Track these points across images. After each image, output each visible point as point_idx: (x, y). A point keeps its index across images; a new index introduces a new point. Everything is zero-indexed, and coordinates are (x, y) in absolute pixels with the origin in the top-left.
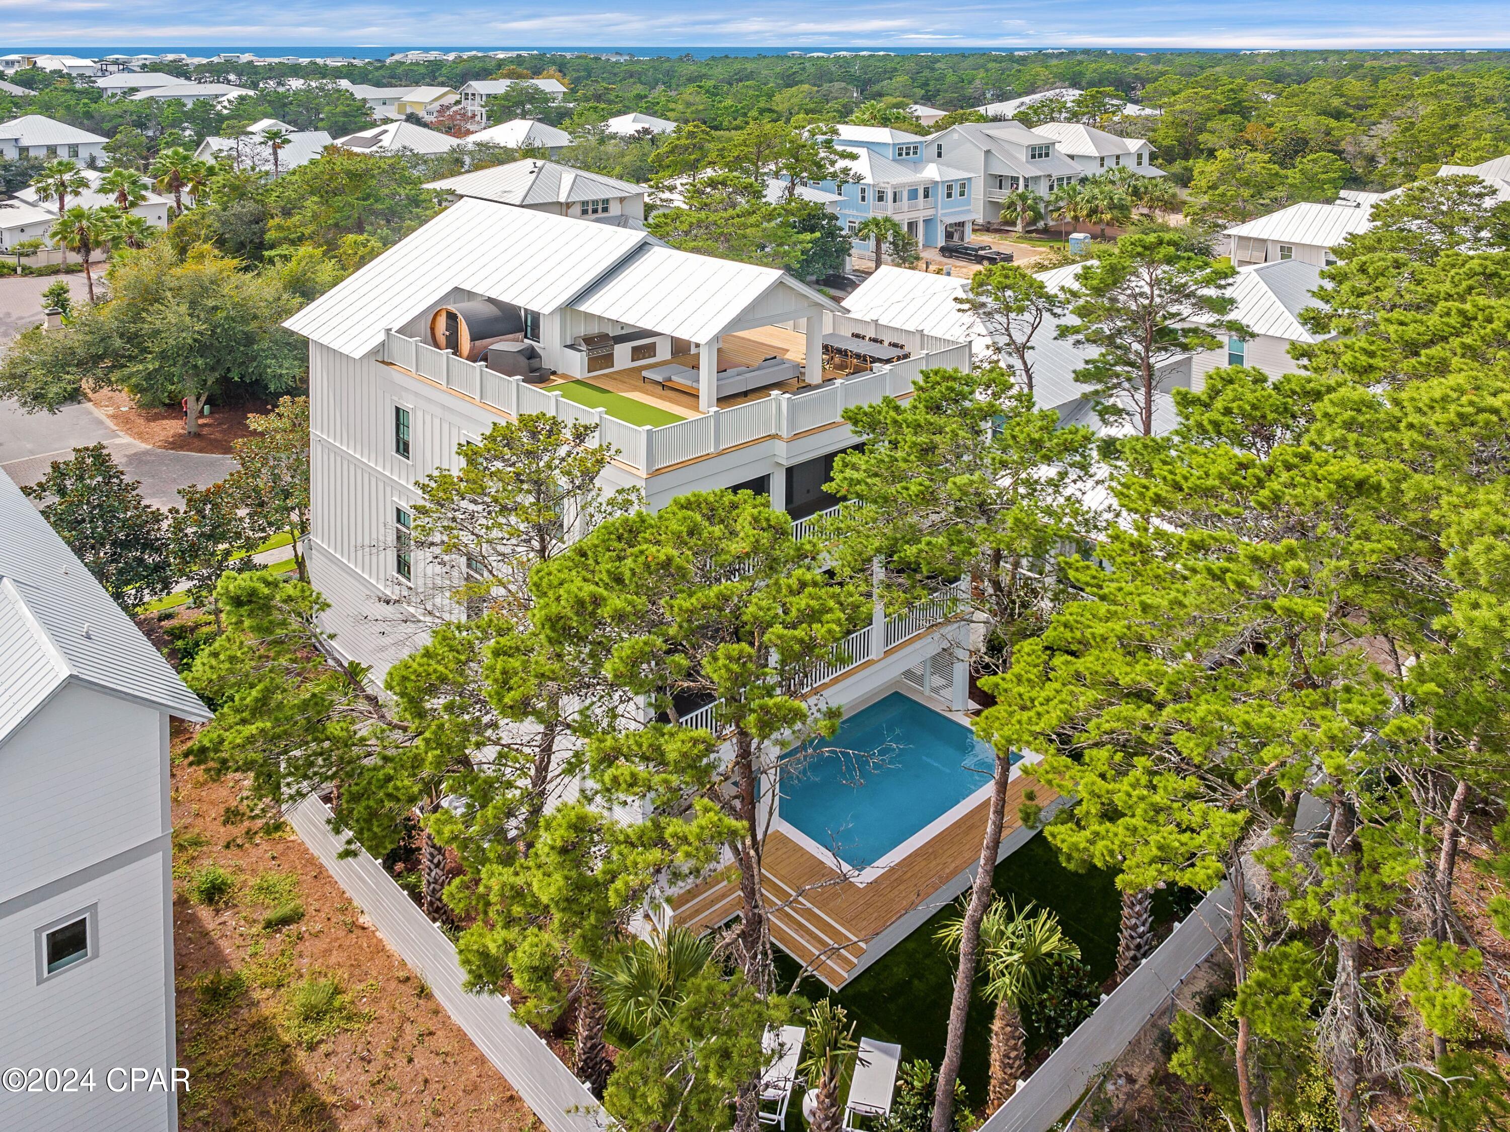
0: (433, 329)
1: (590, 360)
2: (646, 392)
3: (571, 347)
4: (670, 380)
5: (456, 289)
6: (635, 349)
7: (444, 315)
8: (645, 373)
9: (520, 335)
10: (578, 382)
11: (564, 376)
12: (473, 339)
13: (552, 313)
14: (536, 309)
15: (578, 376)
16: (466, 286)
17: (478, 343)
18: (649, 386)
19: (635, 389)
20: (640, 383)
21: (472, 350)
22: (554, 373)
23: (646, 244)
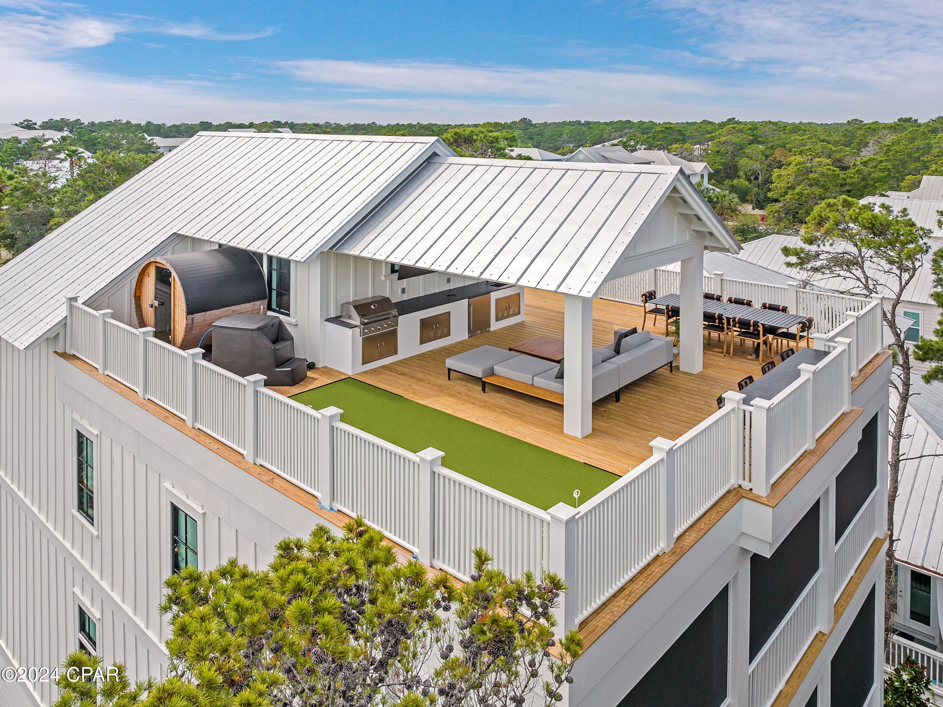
0: (138, 298)
1: (366, 341)
2: (457, 396)
3: (337, 320)
4: (492, 373)
5: (176, 236)
6: (424, 323)
7: (152, 272)
8: (451, 363)
9: (261, 305)
10: (349, 380)
11: (327, 371)
12: (191, 310)
13: (308, 261)
14: (284, 255)
15: (349, 372)
16: (188, 231)
17: (199, 317)
18: (459, 386)
19: (440, 390)
20: (443, 380)
21: (189, 328)
22: (311, 366)
23: (435, 154)
